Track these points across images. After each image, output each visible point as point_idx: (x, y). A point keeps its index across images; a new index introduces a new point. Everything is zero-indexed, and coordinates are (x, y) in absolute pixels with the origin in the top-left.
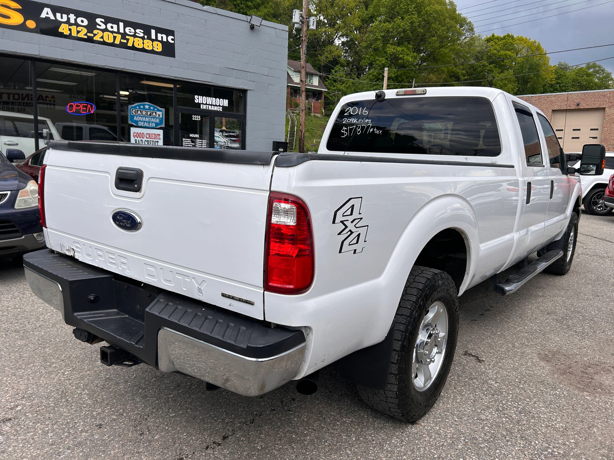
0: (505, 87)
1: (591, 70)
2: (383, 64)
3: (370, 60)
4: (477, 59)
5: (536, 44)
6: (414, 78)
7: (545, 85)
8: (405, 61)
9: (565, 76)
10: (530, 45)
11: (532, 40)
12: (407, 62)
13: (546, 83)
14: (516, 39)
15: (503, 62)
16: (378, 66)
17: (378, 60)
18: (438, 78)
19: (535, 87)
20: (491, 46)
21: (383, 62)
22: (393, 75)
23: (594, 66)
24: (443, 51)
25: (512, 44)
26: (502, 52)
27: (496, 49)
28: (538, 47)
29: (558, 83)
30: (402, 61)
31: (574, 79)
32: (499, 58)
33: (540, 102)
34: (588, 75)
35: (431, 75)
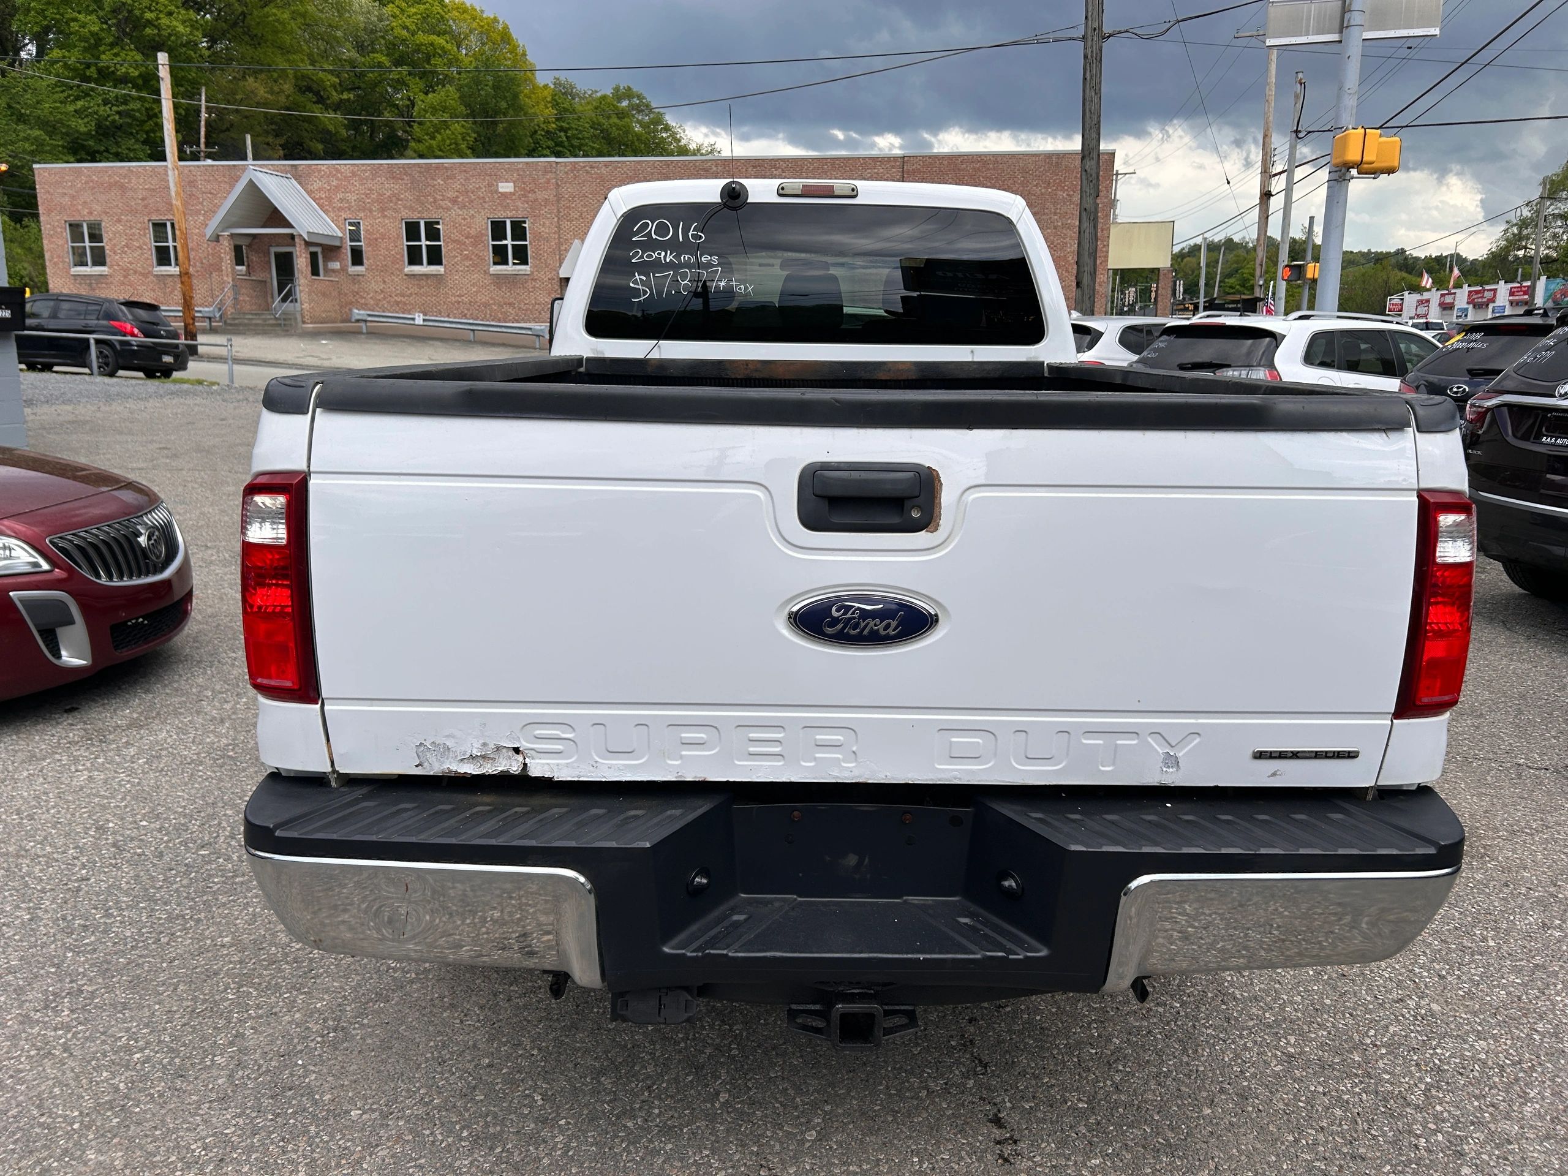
0: (445, 130)
1: (625, 103)
2: (92, 34)
3: (45, 18)
4: (360, 47)
5: (500, 27)
6: (200, 84)
7: (536, 132)
8: (163, 32)
9: (574, 111)
10: (486, 27)
11: (489, 14)
12: (170, 35)
13: (537, 128)
14: (450, 8)
15: (429, 63)
16: (80, 40)
17: (75, 20)
18: (272, 92)
19: (513, 135)
20: (392, 16)
21: (95, 28)
22: (132, 70)
23: (629, 94)
24: (275, 15)
25: (442, 17)
26: (422, 38)
27: (405, 27)
28: (506, 34)
29: (561, 129)
30: (156, 31)
31: (593, 123)
32: (418, 51)
33: (575, 177)
34: (622, 115)
35: (251, 80)
